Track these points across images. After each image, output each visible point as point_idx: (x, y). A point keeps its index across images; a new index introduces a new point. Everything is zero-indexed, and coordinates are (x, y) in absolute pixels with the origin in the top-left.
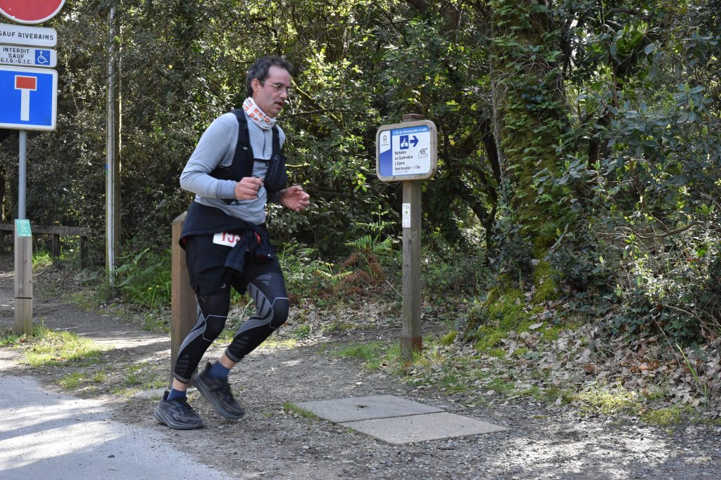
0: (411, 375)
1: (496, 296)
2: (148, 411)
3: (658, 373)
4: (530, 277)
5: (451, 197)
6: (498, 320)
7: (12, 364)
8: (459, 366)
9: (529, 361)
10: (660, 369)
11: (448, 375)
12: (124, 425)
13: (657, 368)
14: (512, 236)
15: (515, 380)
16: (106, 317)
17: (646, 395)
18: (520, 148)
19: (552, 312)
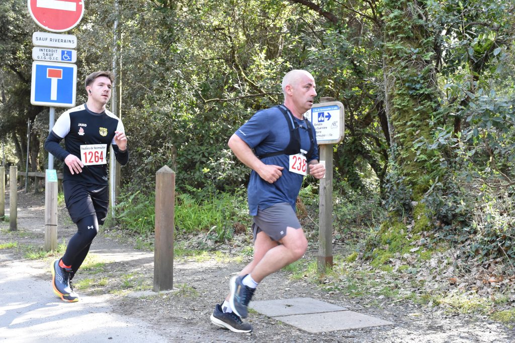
0: (325, 283)
1: (386, 227)
2: (137, 307)
3: (503, 284)
4: (410, 214)
5: (355, 156)
6: (388, 245)
7: (42, 272)
8: (359, 277)
9: (409, 275)
10: (504, 282)
11: (351, 284)
12: (119, 316)
13: (502, 280)
14: (398, 184)
15: (399, 288)
16: (109, 239)
17: (494, 300)
18: (404, 122)
19: (427, 240)
